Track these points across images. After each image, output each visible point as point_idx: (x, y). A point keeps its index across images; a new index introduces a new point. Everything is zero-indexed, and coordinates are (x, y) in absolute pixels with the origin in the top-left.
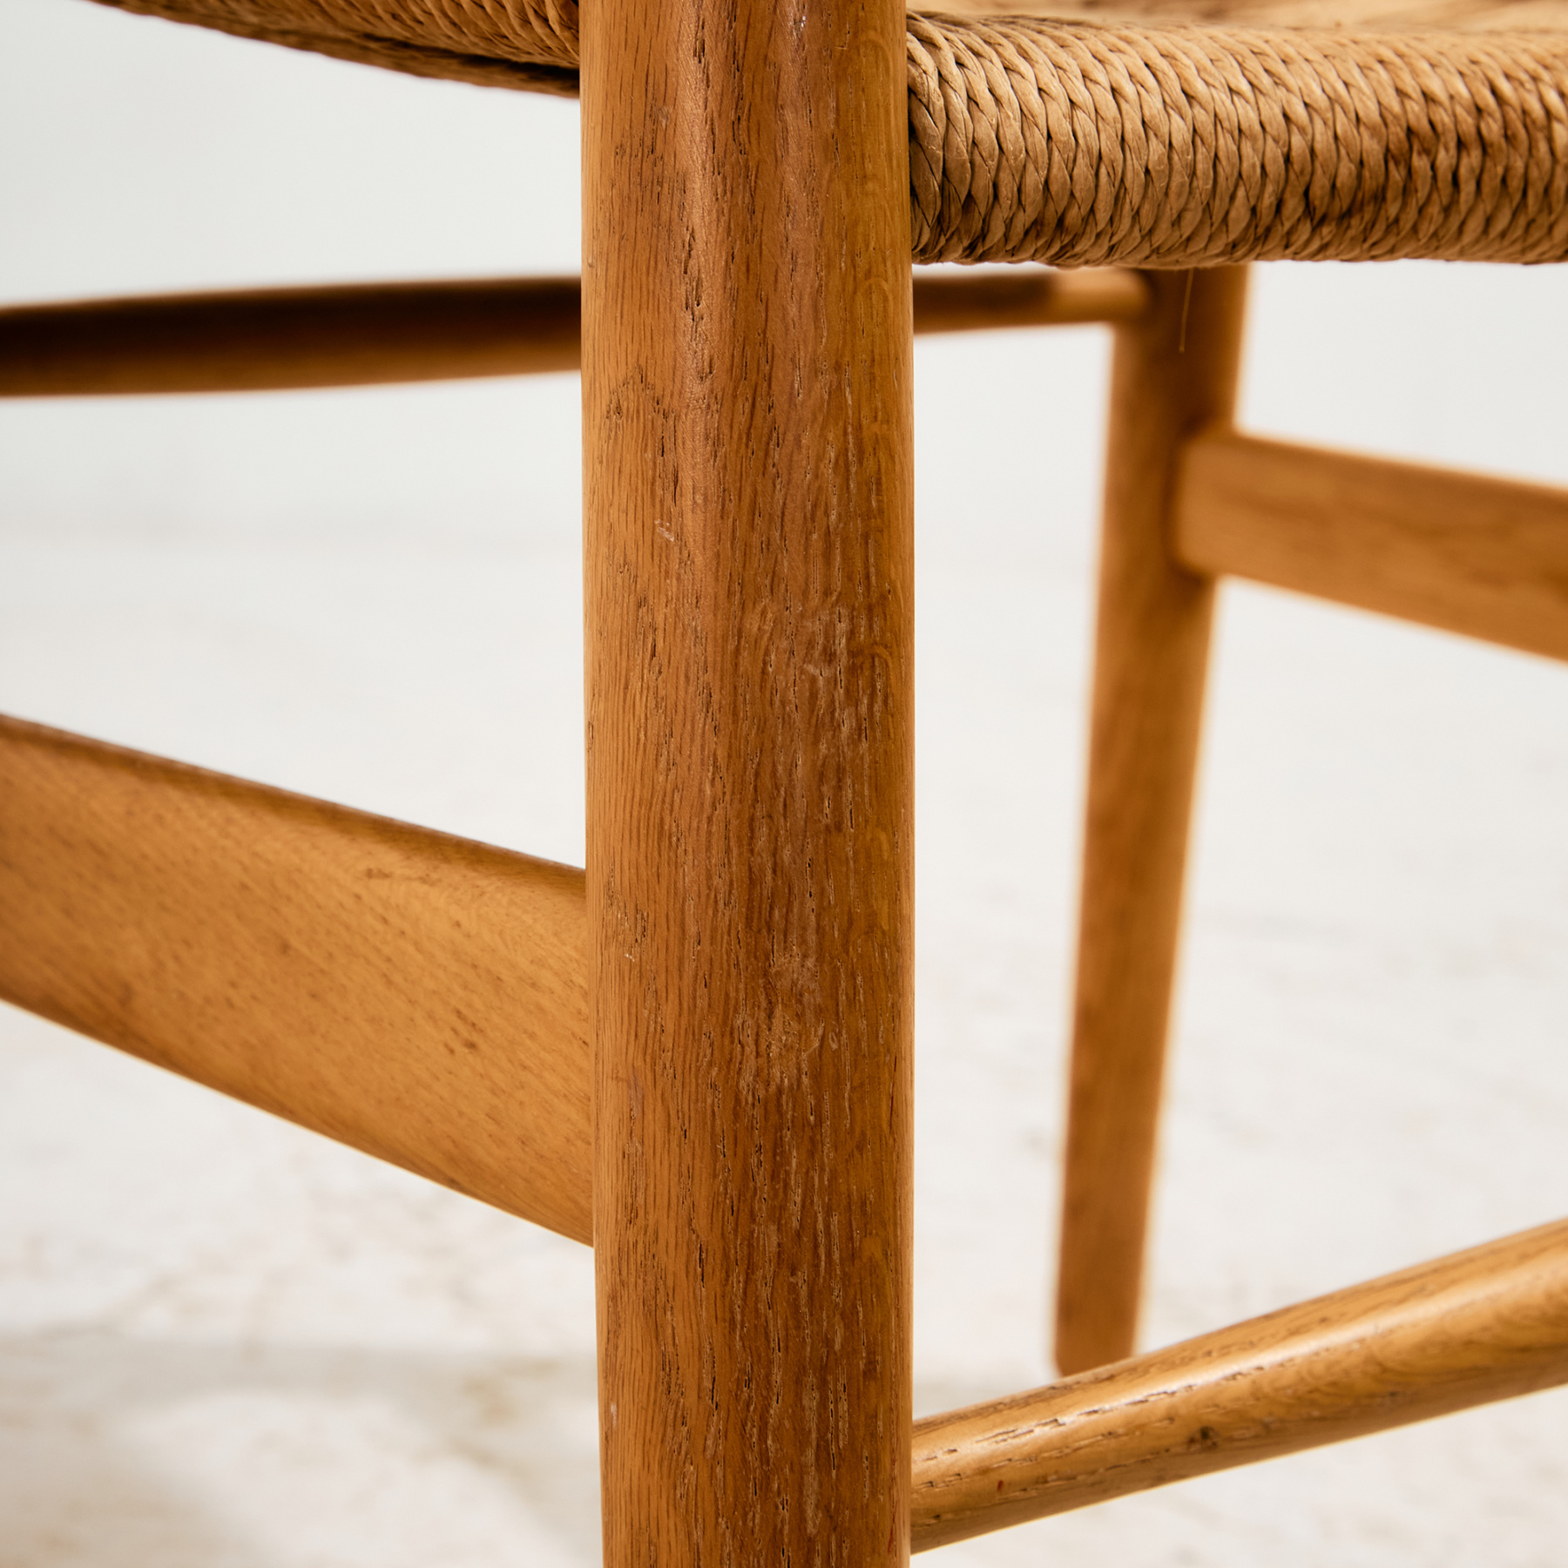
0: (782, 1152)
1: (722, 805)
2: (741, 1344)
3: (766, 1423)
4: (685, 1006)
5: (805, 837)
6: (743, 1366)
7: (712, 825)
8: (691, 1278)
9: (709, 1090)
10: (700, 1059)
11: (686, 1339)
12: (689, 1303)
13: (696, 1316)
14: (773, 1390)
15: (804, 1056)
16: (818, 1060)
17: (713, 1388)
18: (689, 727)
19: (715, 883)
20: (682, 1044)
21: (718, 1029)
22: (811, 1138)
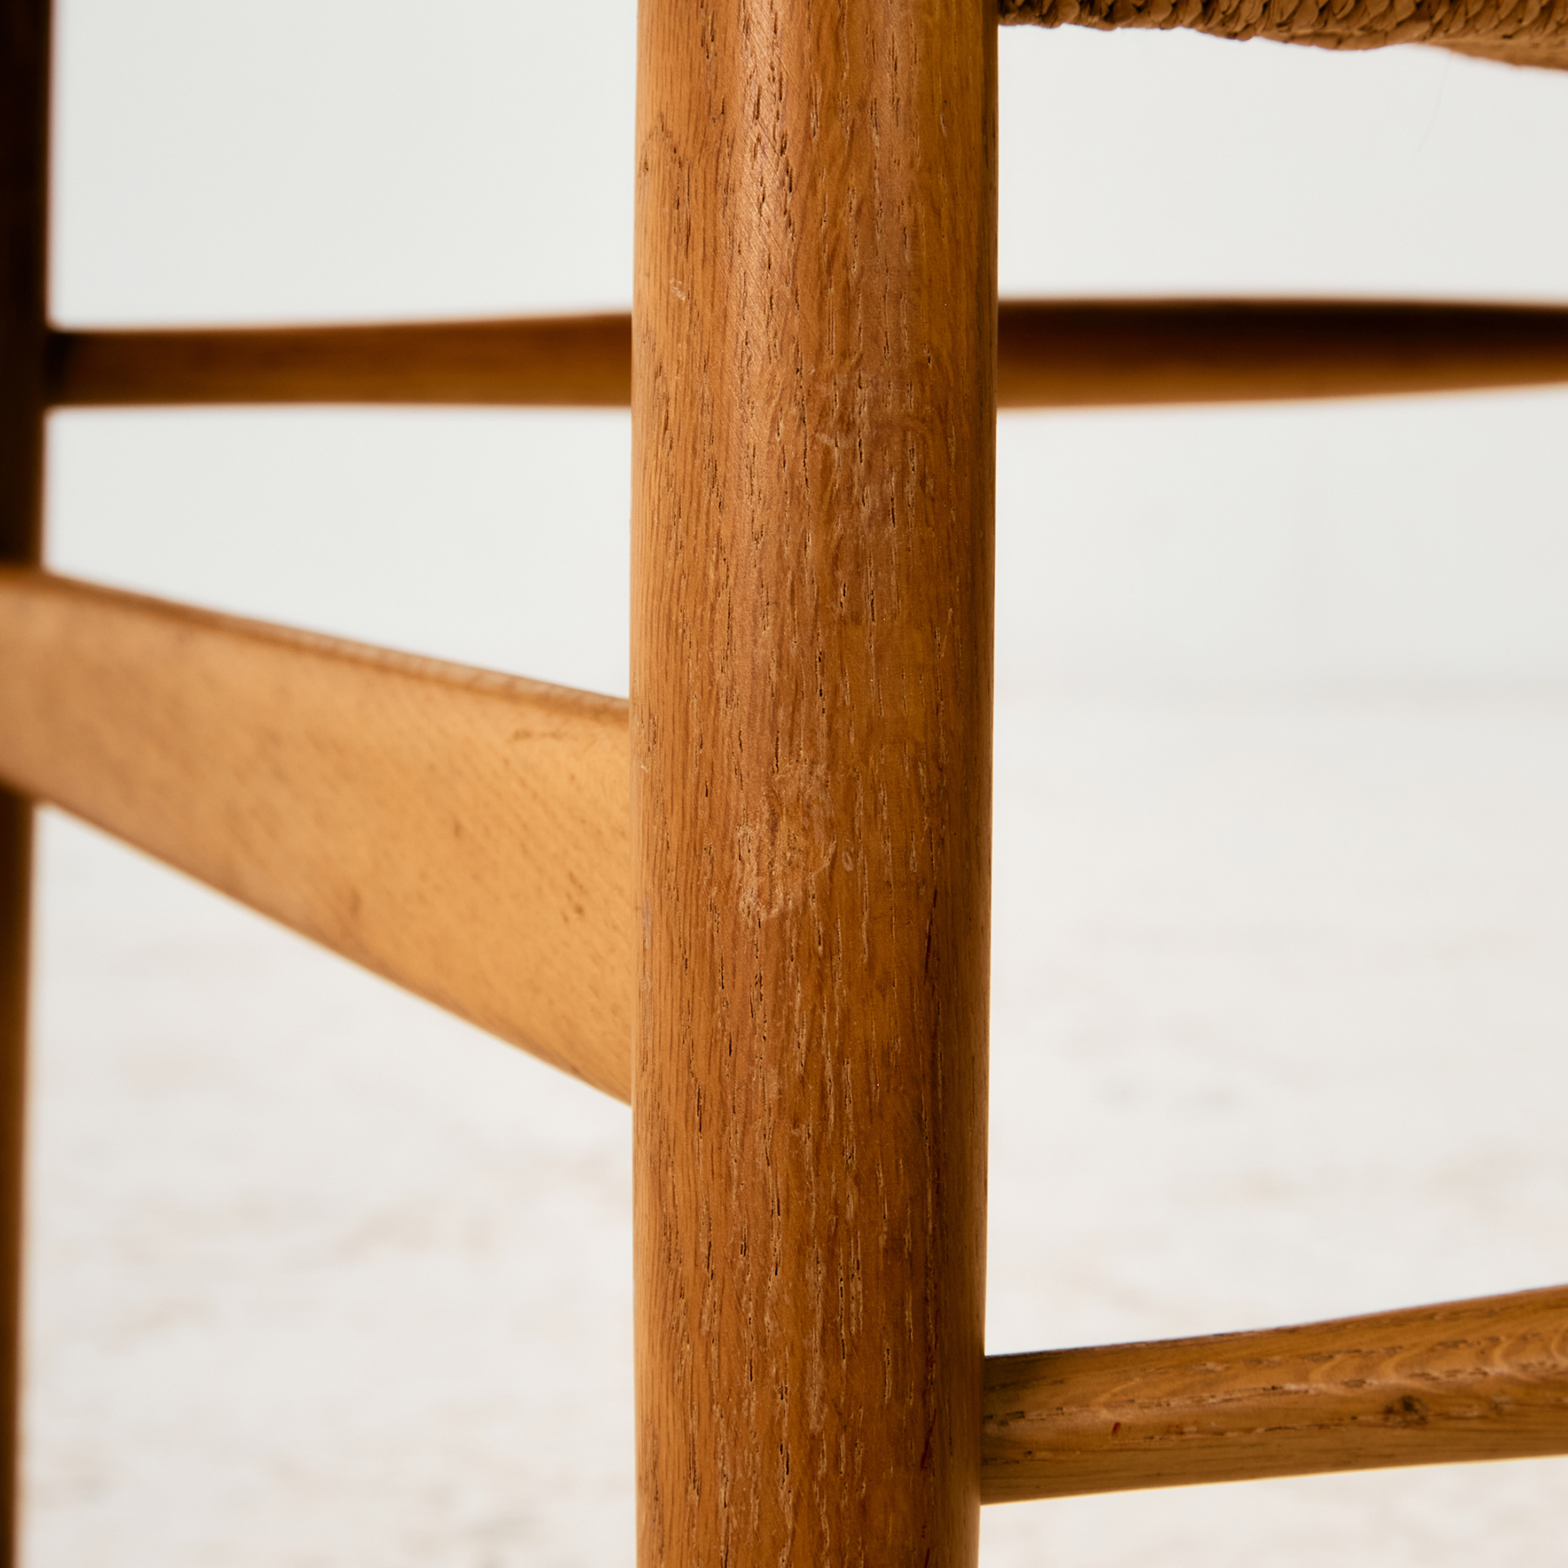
0: (784, 985)
1: (725, 590)
2: (737, 1204)
3: (764, 1296)
4: (688, 818)
5: (815, 627)
6: (739, 1229)
7: (715, 613)
8: (690, 1128)
9: (708, 912)
10: (701, 877)
11: (684, 1198)
12: (688, 1156)
13: (694, 1171)
14: (771, 1259)
15: (813, 876)
16: (828, 881)
17: (709, 1254)
18: (695, 505)
19: (717, 678)
20: (684, 861)
21: (718, 843)
22: (818, 971)
